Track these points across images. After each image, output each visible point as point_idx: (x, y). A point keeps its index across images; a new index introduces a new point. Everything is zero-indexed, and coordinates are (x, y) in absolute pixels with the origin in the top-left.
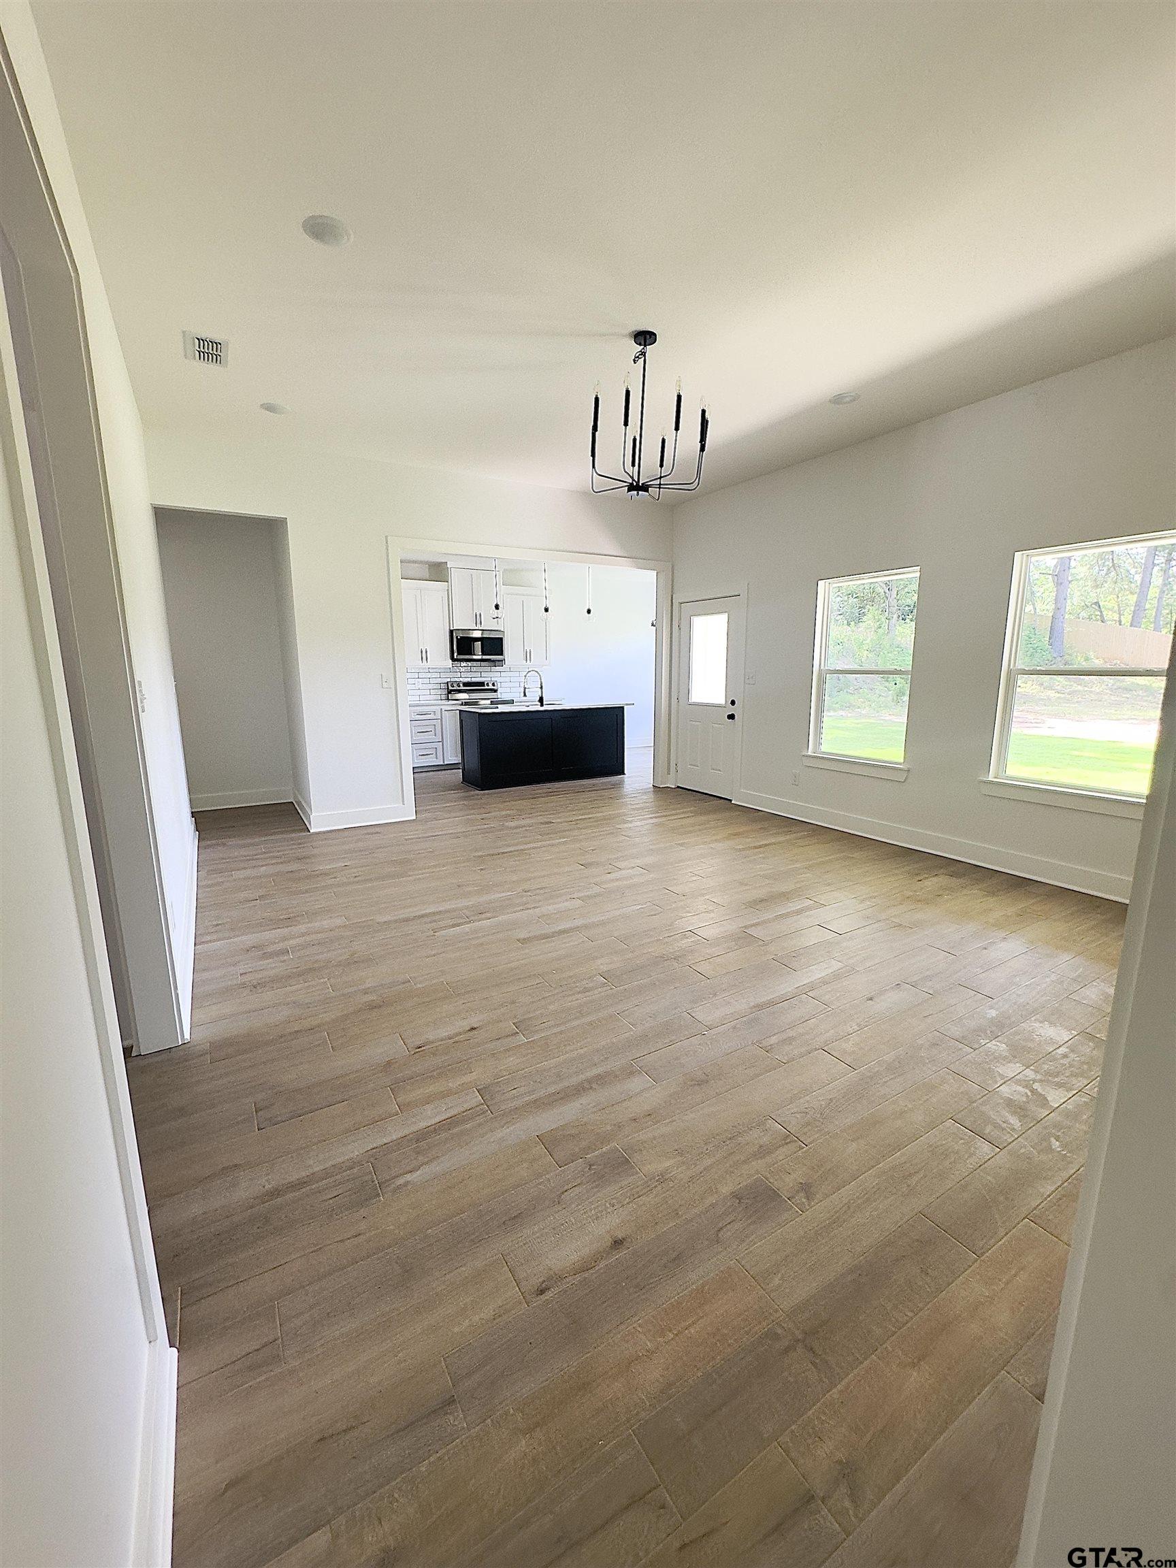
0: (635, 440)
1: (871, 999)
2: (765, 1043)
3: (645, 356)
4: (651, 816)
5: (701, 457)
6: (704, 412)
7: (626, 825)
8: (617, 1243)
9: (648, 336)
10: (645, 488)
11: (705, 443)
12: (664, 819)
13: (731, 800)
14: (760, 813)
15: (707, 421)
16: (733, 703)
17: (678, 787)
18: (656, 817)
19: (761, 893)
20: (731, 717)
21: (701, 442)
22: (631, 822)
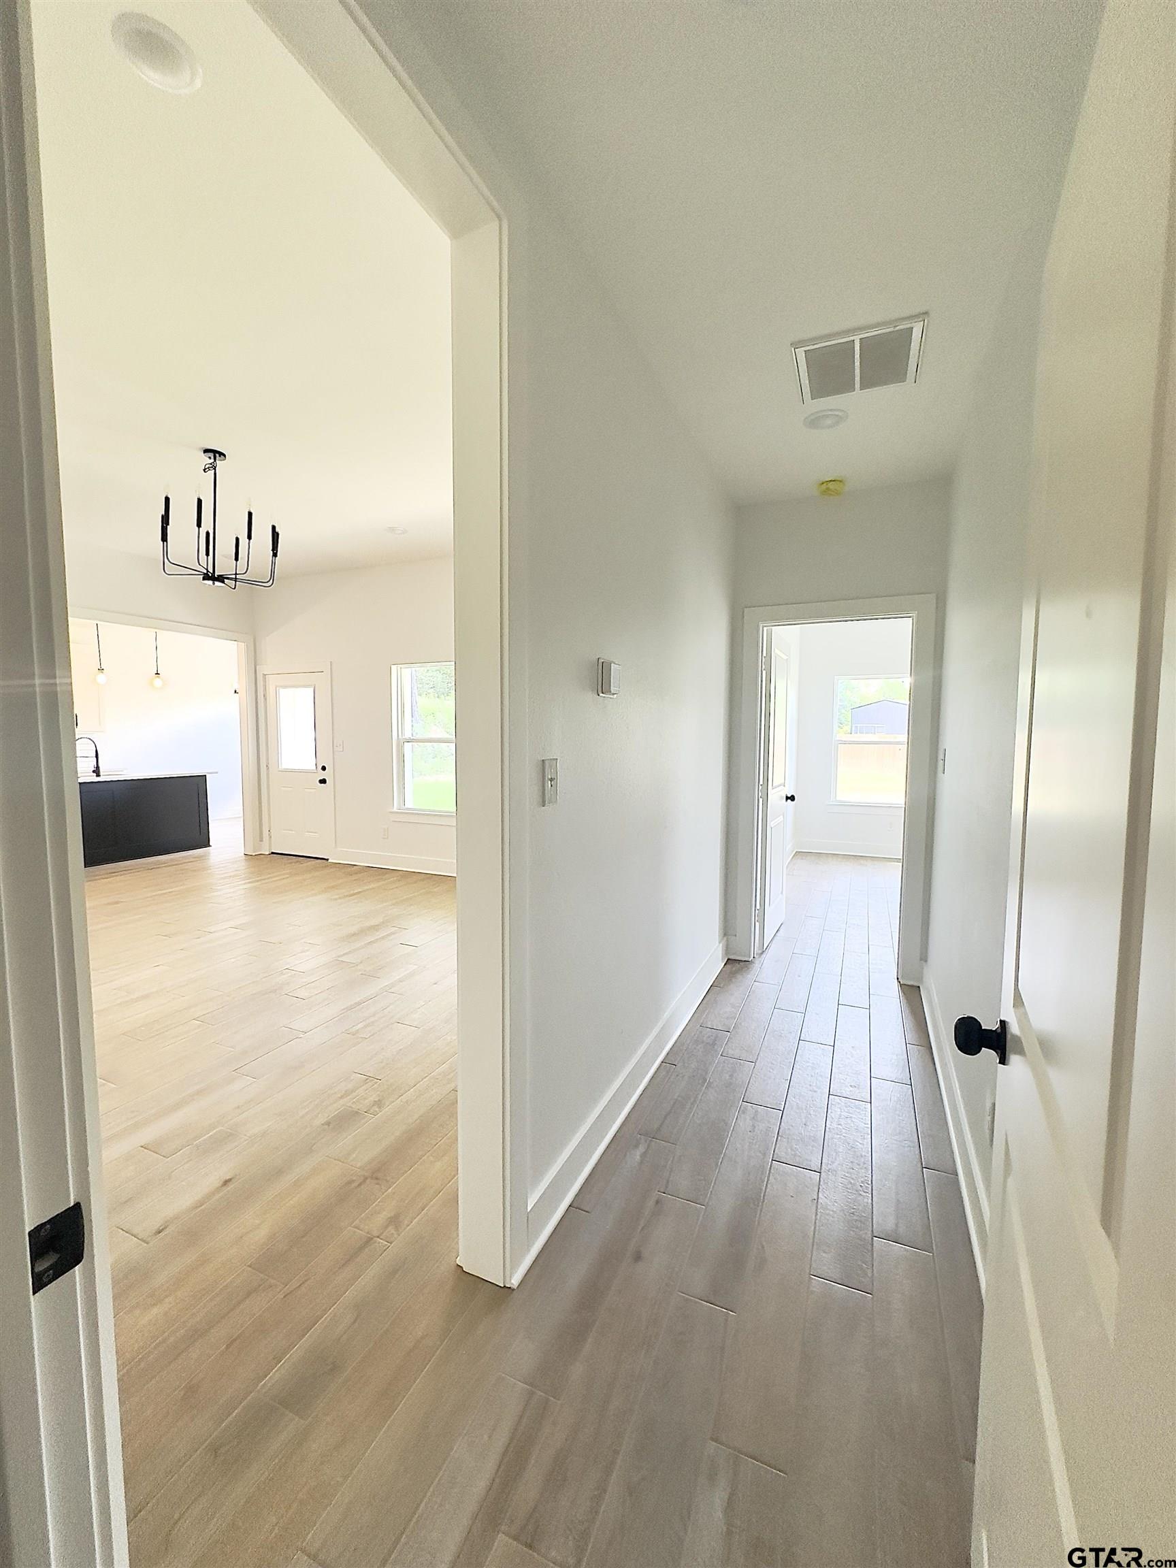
0: (208, 534)
1: (435, 984)
2: (351, 1030)
3: (215, 469)
4: (243, 882)
5: (273, 563)
6: (274, 527)
7: (215, 894)
8: (226, 1182)
9: (217, 455)
10: (221, 579)
11: (277, 551)
12: (259, 883)
13: (327, 860)
14: (355, 867)
15: (278, 534)
16: (324, 768)
17: (273, 853)
18: (249, 883)
19: (354, 929)
20: (323, 781)
21: (273, 550)
22: (220, 890)
